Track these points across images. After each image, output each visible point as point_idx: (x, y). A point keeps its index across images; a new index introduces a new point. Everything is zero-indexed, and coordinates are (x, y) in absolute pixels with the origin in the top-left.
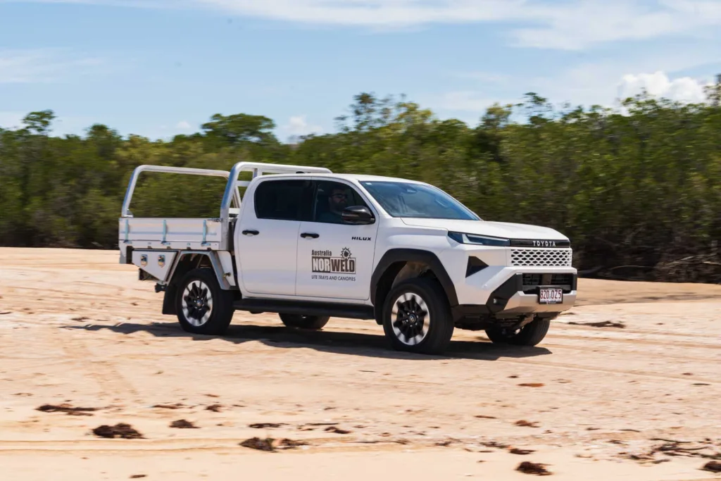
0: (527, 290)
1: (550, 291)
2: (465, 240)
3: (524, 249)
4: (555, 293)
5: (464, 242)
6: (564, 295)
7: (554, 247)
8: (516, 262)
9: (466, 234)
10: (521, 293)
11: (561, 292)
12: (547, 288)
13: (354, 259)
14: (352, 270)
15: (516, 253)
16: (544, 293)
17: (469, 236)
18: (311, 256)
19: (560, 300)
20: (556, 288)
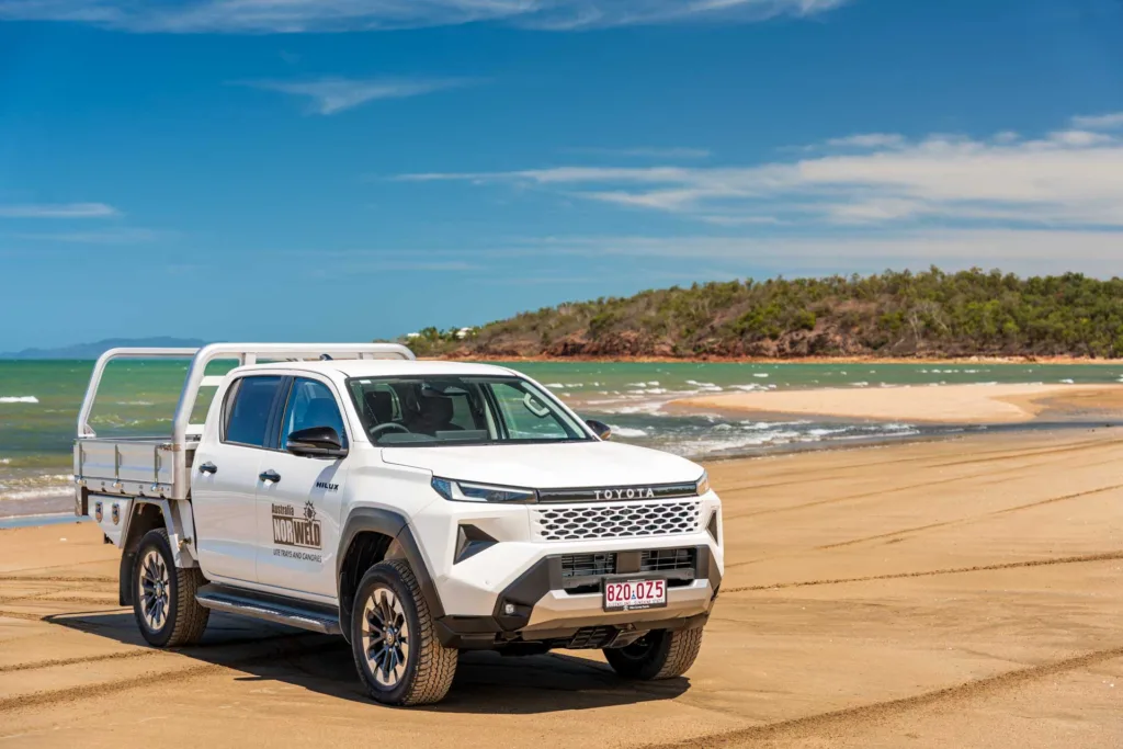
0: (574, 585)
1: (633, 586)
2: (456, 493)
3: (571, 507)
4: (647, 588)
5: (455, 496)
6: (669, 589)
7: (650, 499)
8: (552, 533)
9: (458, 481)
10: (559, 594)
11: (663, 586)
12: (625, 580)
13: (318, 523)
14: (318, 543)
15: (551, 516)
16: (617, 590)
17: (463, 485)
18: (271, 514)
19: (662, 600)
20: (646, 578)
